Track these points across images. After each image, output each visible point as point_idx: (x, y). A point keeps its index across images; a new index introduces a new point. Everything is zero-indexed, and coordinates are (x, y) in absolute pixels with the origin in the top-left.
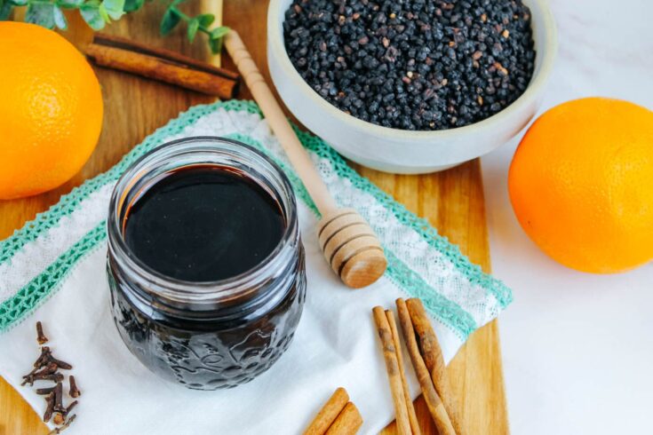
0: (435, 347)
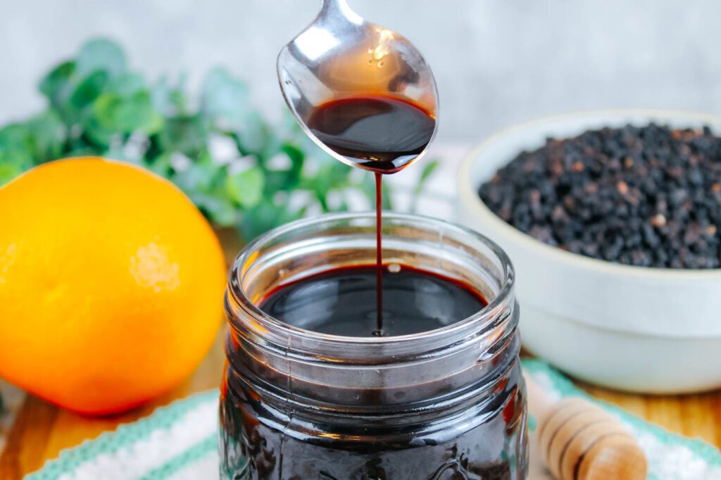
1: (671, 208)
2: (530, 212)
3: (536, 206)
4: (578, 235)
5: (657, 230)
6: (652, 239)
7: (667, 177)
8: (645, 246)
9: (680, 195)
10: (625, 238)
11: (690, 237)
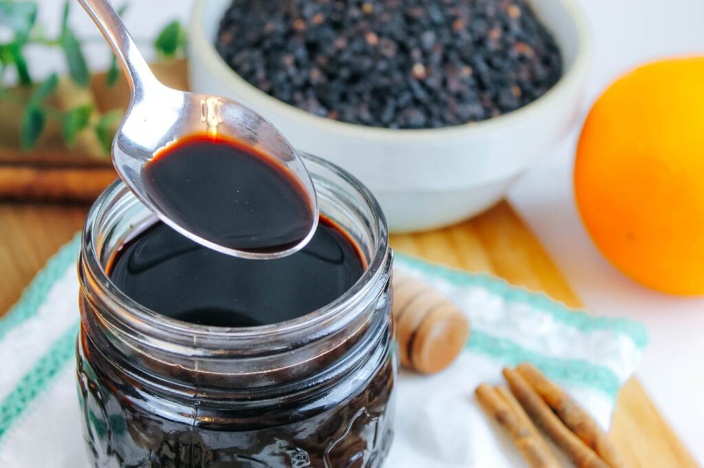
0: (584, 417)
1: (426, 55)
2: (289, 79)
3: (292, 71)
4: (344, 98)
5: (422, 83)
6: (421, 94)
7: (409, 20)
8: (417, 102)
9: (429, 38)
10: (396, 97)
11: (454, 85)
